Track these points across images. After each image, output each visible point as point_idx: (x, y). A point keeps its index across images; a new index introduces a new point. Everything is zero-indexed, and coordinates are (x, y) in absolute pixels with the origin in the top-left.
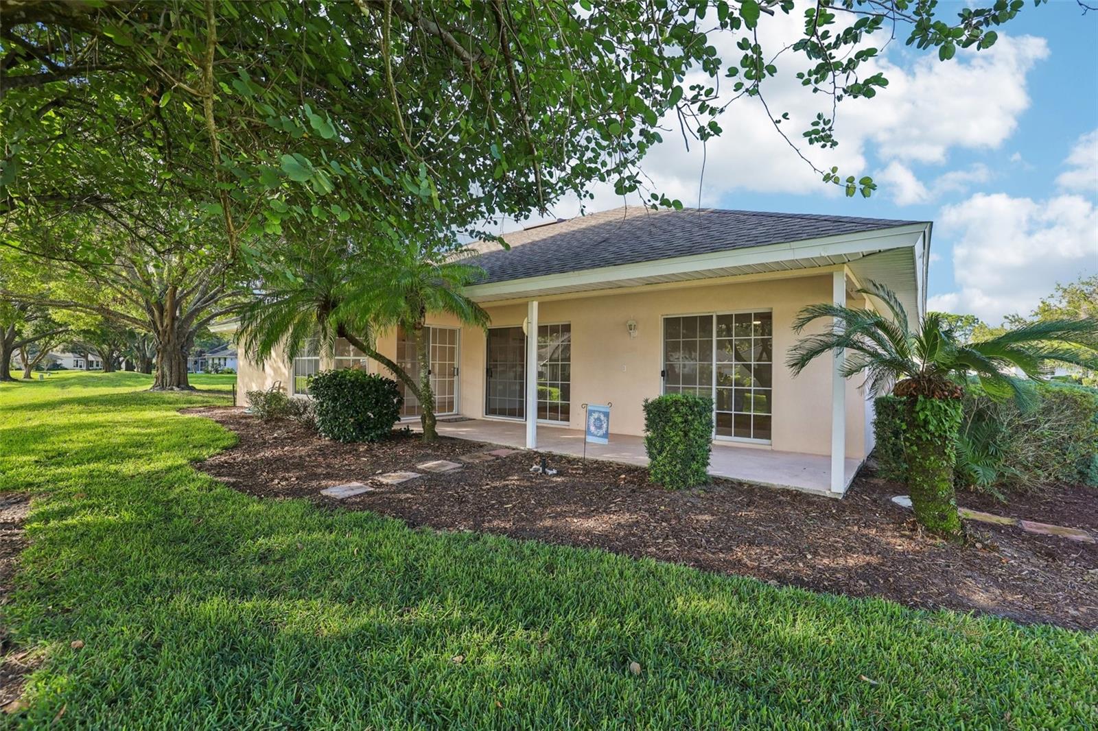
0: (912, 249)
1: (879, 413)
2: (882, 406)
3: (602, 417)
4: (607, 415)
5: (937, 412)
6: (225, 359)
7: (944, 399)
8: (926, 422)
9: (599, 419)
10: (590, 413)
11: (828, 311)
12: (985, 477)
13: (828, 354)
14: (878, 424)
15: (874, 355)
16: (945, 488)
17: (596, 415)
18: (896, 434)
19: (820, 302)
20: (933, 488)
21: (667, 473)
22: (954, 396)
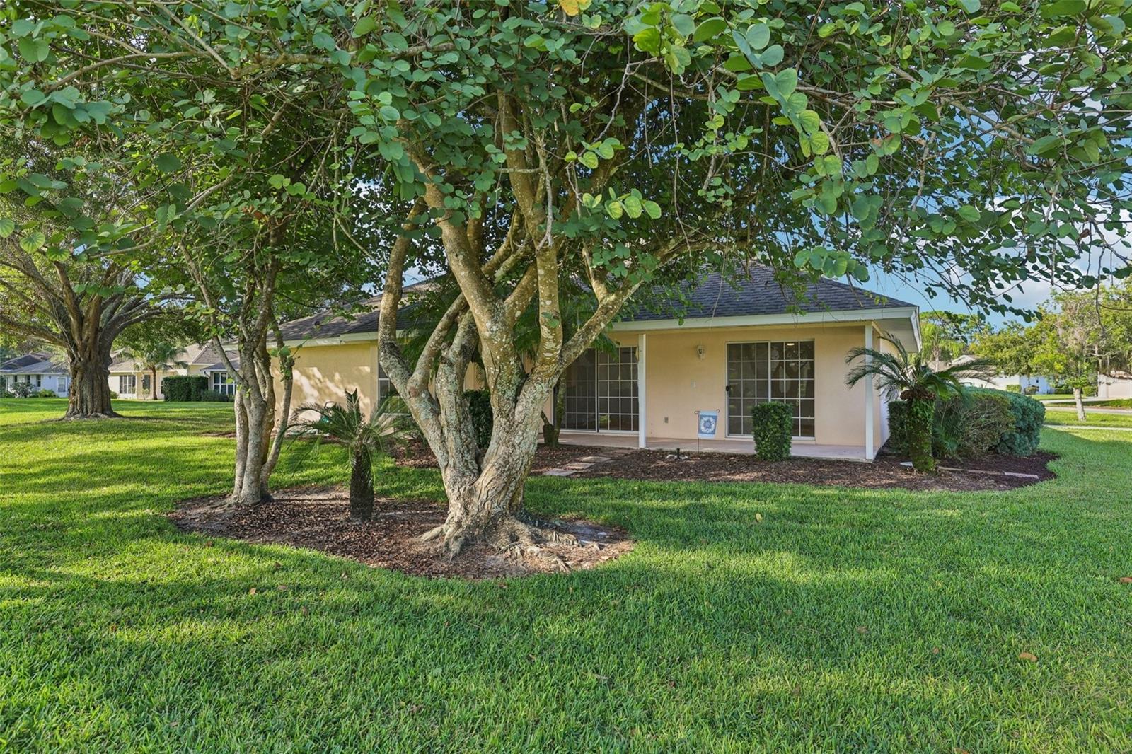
0: (909, 319)
1: (891, 412)
2: (893, 407)
3: (711, 420)
4: (715, 418)
5: (922, 407)
6: (39, 377)
7: (926, 400)
8: (917, 413)
9: (709, 421)
10: (701, 417)
11: (864, 351)
12: (950, 446)
13: (868, 377)
14: (891, 419)
15: (890, 377)
16: (927, 448)
17: (706, 419)
18: (902, 425)
19: (859, 346)
20: (921, 448)
21: (769, 452)
22: (930, 399)
